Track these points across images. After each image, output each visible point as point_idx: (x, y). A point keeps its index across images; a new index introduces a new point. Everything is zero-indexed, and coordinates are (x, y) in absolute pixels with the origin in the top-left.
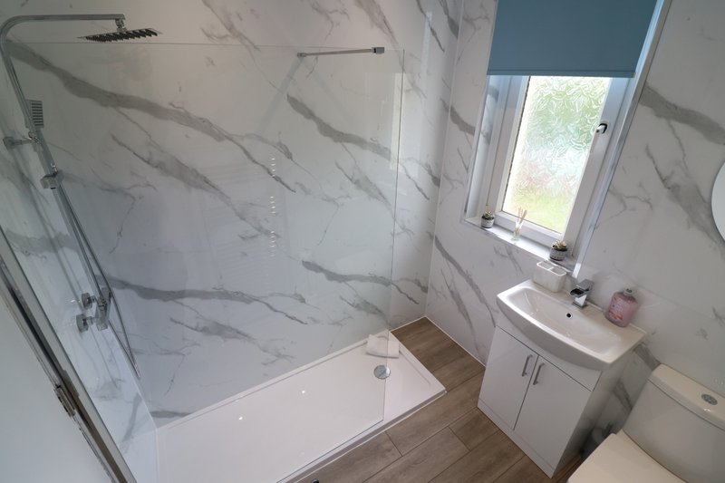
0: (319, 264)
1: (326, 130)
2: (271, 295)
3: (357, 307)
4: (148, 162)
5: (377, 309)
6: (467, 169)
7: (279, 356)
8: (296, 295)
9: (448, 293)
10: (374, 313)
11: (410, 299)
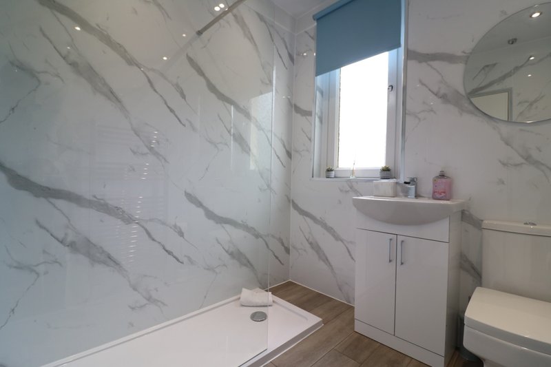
0: (200, 199)
1: (212, 88)
2: (151, 220)
3: (231, 254)
4: (64, 58)
5: (249, 262)
6: (310, 140)
7: (149, 299)
8: (175, 226)
9: (308, 245)
10: (245, 265)
11: (277, 258)
